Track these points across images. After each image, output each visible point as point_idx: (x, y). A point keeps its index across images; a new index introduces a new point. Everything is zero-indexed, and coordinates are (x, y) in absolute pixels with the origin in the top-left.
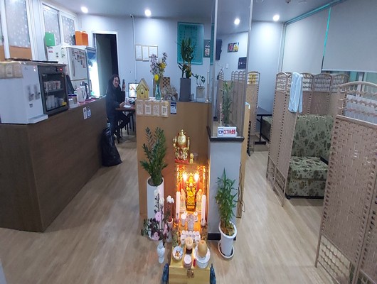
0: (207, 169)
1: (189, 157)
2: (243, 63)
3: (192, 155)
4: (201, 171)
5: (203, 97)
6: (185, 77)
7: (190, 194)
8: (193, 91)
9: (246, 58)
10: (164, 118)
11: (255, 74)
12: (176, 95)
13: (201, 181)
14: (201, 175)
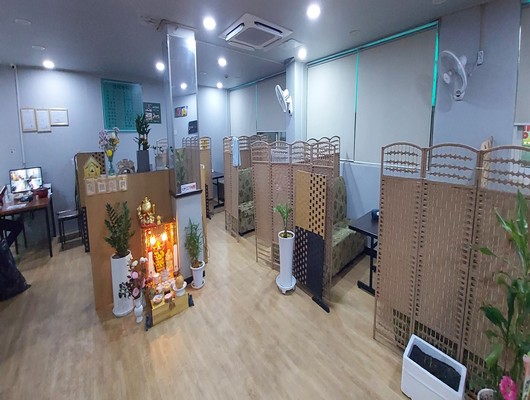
0: (174, 225)
1: (156, 221)
2: (194, 127)
3: (159, 217)
4: (168, 231)
5: (162, 165)
6: (142, 149)
7: (159, 257)
8: (152, 161)
9: (196, 121)
10: (123, 191)
11: (207, 139)
12: (133, 168)
13: (169, 240)
14: (169, 234)
